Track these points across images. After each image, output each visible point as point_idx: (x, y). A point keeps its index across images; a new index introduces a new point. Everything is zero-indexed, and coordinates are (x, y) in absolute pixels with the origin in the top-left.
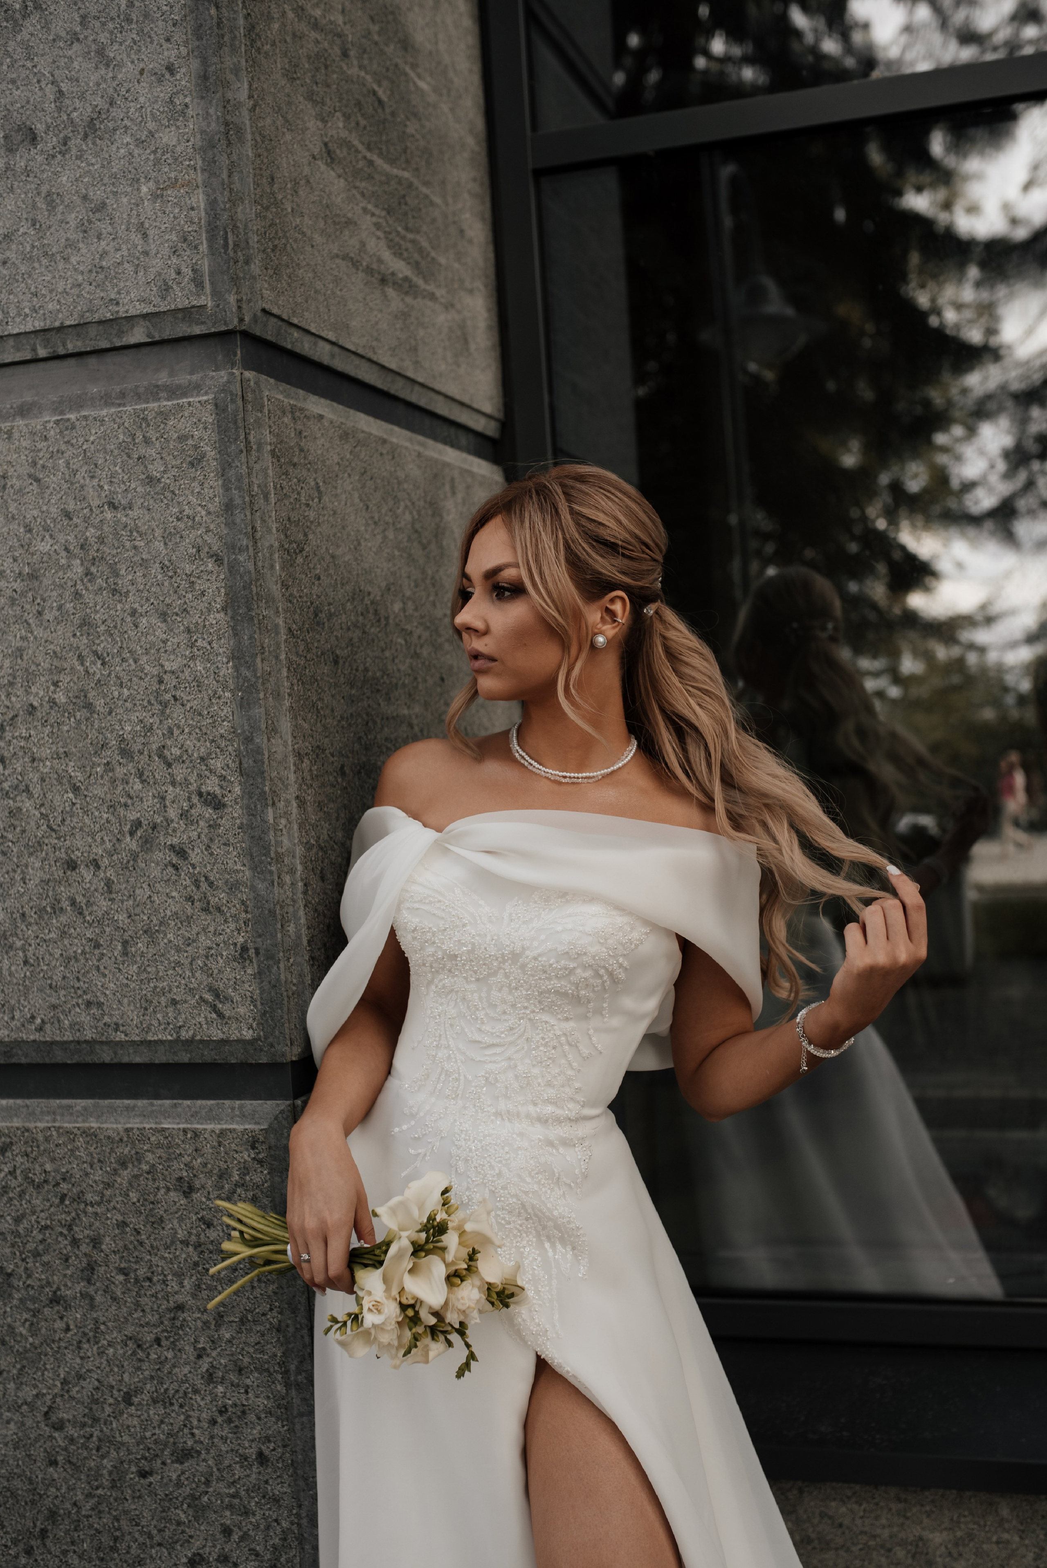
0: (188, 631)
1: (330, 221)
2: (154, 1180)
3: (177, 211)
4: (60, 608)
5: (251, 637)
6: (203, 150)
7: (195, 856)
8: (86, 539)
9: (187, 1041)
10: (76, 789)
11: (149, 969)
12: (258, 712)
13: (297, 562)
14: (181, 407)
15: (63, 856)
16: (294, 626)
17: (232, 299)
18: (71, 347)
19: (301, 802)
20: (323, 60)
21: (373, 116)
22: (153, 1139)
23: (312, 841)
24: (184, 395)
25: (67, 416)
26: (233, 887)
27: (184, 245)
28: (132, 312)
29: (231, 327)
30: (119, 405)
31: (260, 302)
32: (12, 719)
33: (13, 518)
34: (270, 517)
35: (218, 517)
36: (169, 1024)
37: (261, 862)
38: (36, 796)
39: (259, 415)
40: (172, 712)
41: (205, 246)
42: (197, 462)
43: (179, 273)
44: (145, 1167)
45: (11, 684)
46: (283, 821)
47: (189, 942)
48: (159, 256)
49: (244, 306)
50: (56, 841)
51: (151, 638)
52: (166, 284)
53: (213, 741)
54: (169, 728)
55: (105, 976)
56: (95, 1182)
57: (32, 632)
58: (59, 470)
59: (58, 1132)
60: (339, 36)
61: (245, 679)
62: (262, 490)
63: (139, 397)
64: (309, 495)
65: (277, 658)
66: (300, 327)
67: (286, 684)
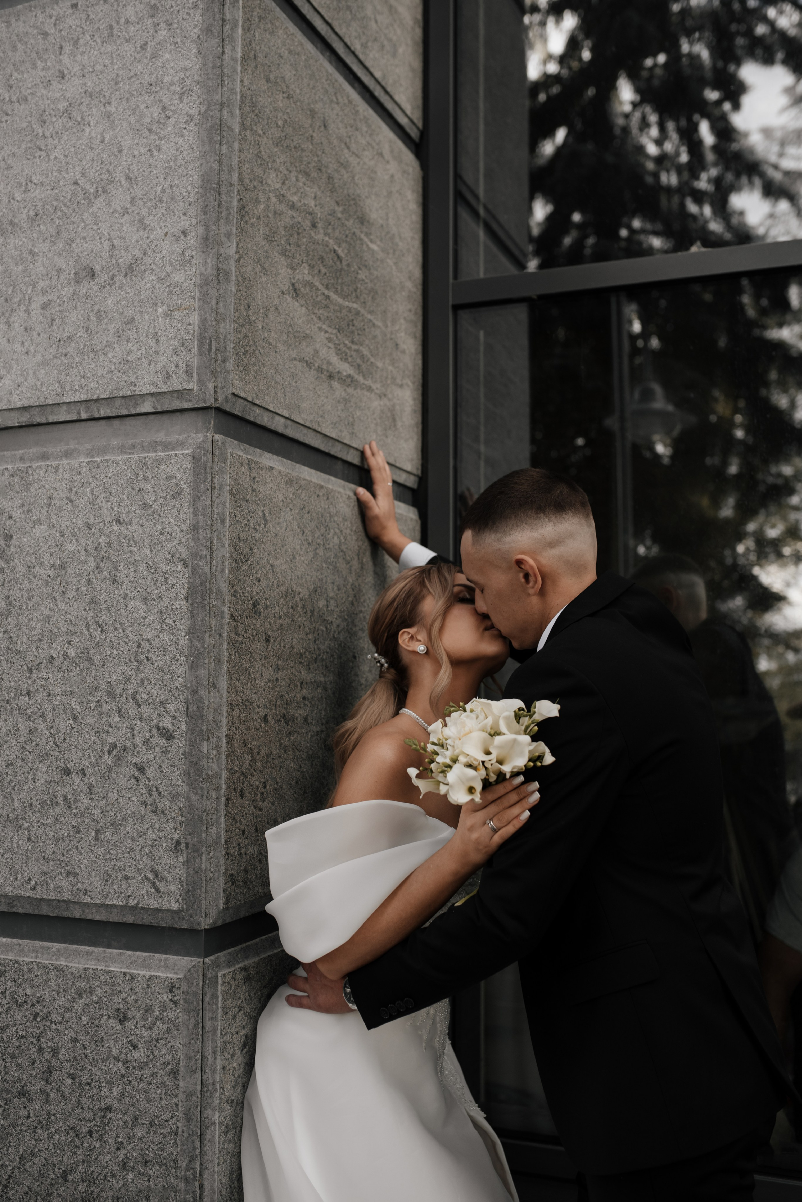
0: (161, 612)
1: (291, 336)
2: (100, 1009)
3: (180, 325)
4: (77, 590)
5: (203, 620)
6: (201, 286)
7: (150, 772)
8: (99, 544)
9: (133, 907)
10: (75, 718)
11: (112, 852)
12: (202, 672)
13: (243, 568)
14: (170, 457)
15: (62, 764)
16: (236, 613)
17: (211, 386)
18: (103, 413)
19: (230, 739)
20: (296, 229)
21: (332, 267)
22: (102, 978)
23: (236, 768)
24: (173, 449)
25: (95, 459)
26: (174, 797)
27: (182, 349)
28: (144, 391)
29: (208, 405)
30: (130, 453)
31: (231, 388)
32: (38, 665)
33: (53, 526)
34: (225, 535)
35: (187, 533)
36: (121, 893)
37: (196, 780)
38: (48, 720)
39: (223, 465)
40: (145, 668)
41: (196, 349)
42: (177, 494)
43: (177, 367)
44: (95, 999)
45: (40, 640)
46: (215, 752)
47: (141, 834)
48: (165, 354)
49: (219, 390)
50: (58, 754)
51: (135, 615)
52: (168, 373)
53: (170, 691)
54: (142, 679)
55: (81, 854)
56: (59, 1006)
57: (57, 606)
58: (86, 495)
59: (38, 966)
60: (311, 214)
61: (197, 649)
62: (220, 517)
63: (143, 449)
64: (257, 522)
65: (220, 635)
66: (261, 407)
67: (226, 654)
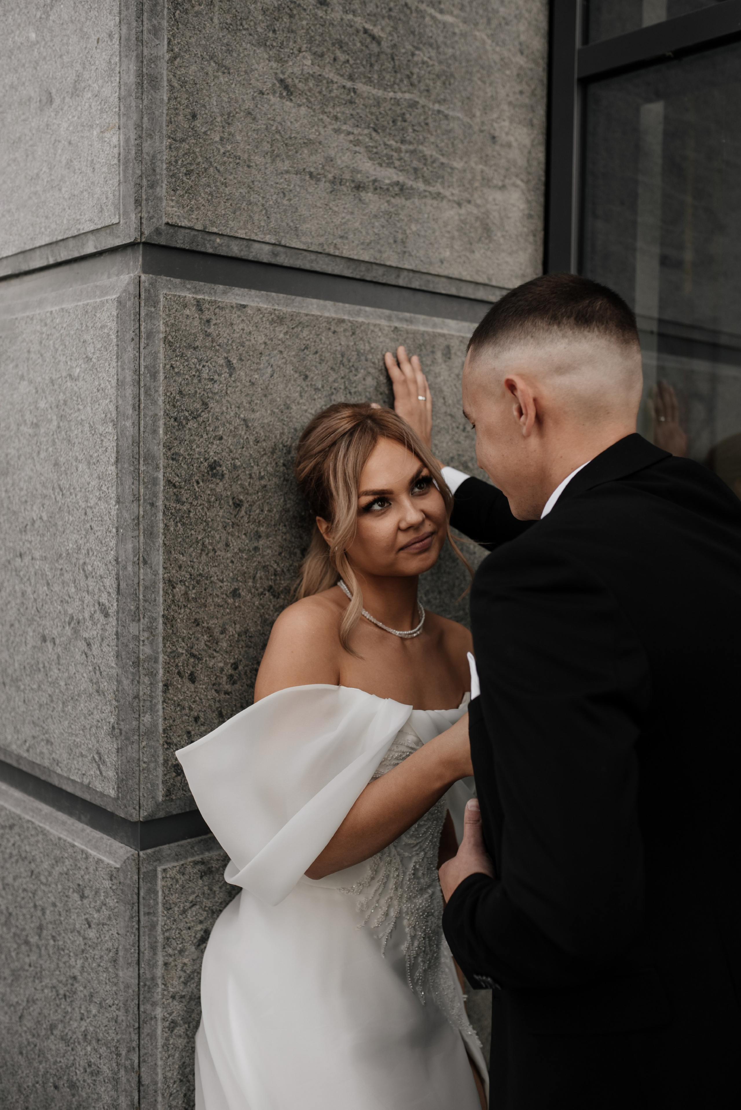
1: (279, 144)
2: (68, 880)
3: (108, 148)
5: (130, 488)
6: (124, 98)
7: (95, 650)
8: (59, 401)
9: (87, 785)
10: (48, 584)
13: (189, 427)
14: (103, 303)
15: (42, 631)
16: (177, 479)
17: (135, 217)
19: (169, 620)
22: (69, 850)
23: (180, 650)
26: (110, 679)
28: (87, 229)
29: (134, 240)
30: (79, 300)
31: (164, 218)
33: (31, 382)
34: (156, 391)
35: (116, 390)
36: (79, 770)
37: (126, 664)
38: (33, 584)
39: (153, 310)
40: (90, 538)
41: (122, 175)
42: (108, 346)
43: (107, 198)
44: (65, 869)
47: (90, 713)
48: (99, 185)
49: (145, 222)
50: (39, 620)
51: (83, 479)
52: (101, 206)
53: (106, 565)
54: (88, 549)
56: (45, 868)
57: (35, 466)
58: (50, 348)
59: (33, 826)
61: (125, 520)
64: (215, 372)
65: (152, 505)
66: (222, 235)
67: (161, 525)
